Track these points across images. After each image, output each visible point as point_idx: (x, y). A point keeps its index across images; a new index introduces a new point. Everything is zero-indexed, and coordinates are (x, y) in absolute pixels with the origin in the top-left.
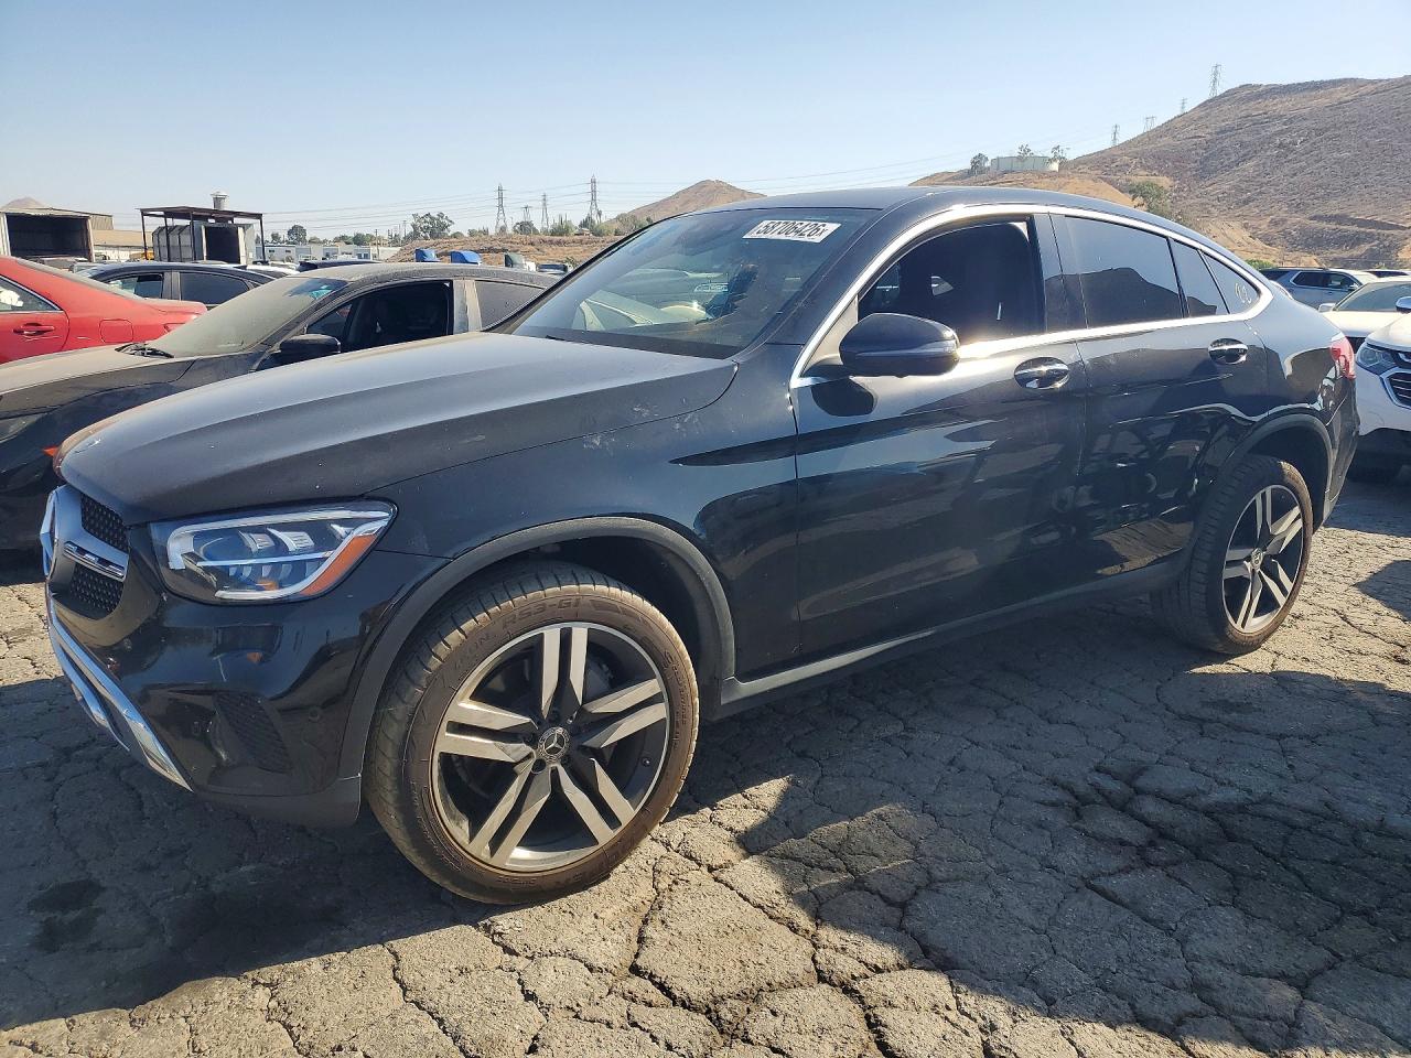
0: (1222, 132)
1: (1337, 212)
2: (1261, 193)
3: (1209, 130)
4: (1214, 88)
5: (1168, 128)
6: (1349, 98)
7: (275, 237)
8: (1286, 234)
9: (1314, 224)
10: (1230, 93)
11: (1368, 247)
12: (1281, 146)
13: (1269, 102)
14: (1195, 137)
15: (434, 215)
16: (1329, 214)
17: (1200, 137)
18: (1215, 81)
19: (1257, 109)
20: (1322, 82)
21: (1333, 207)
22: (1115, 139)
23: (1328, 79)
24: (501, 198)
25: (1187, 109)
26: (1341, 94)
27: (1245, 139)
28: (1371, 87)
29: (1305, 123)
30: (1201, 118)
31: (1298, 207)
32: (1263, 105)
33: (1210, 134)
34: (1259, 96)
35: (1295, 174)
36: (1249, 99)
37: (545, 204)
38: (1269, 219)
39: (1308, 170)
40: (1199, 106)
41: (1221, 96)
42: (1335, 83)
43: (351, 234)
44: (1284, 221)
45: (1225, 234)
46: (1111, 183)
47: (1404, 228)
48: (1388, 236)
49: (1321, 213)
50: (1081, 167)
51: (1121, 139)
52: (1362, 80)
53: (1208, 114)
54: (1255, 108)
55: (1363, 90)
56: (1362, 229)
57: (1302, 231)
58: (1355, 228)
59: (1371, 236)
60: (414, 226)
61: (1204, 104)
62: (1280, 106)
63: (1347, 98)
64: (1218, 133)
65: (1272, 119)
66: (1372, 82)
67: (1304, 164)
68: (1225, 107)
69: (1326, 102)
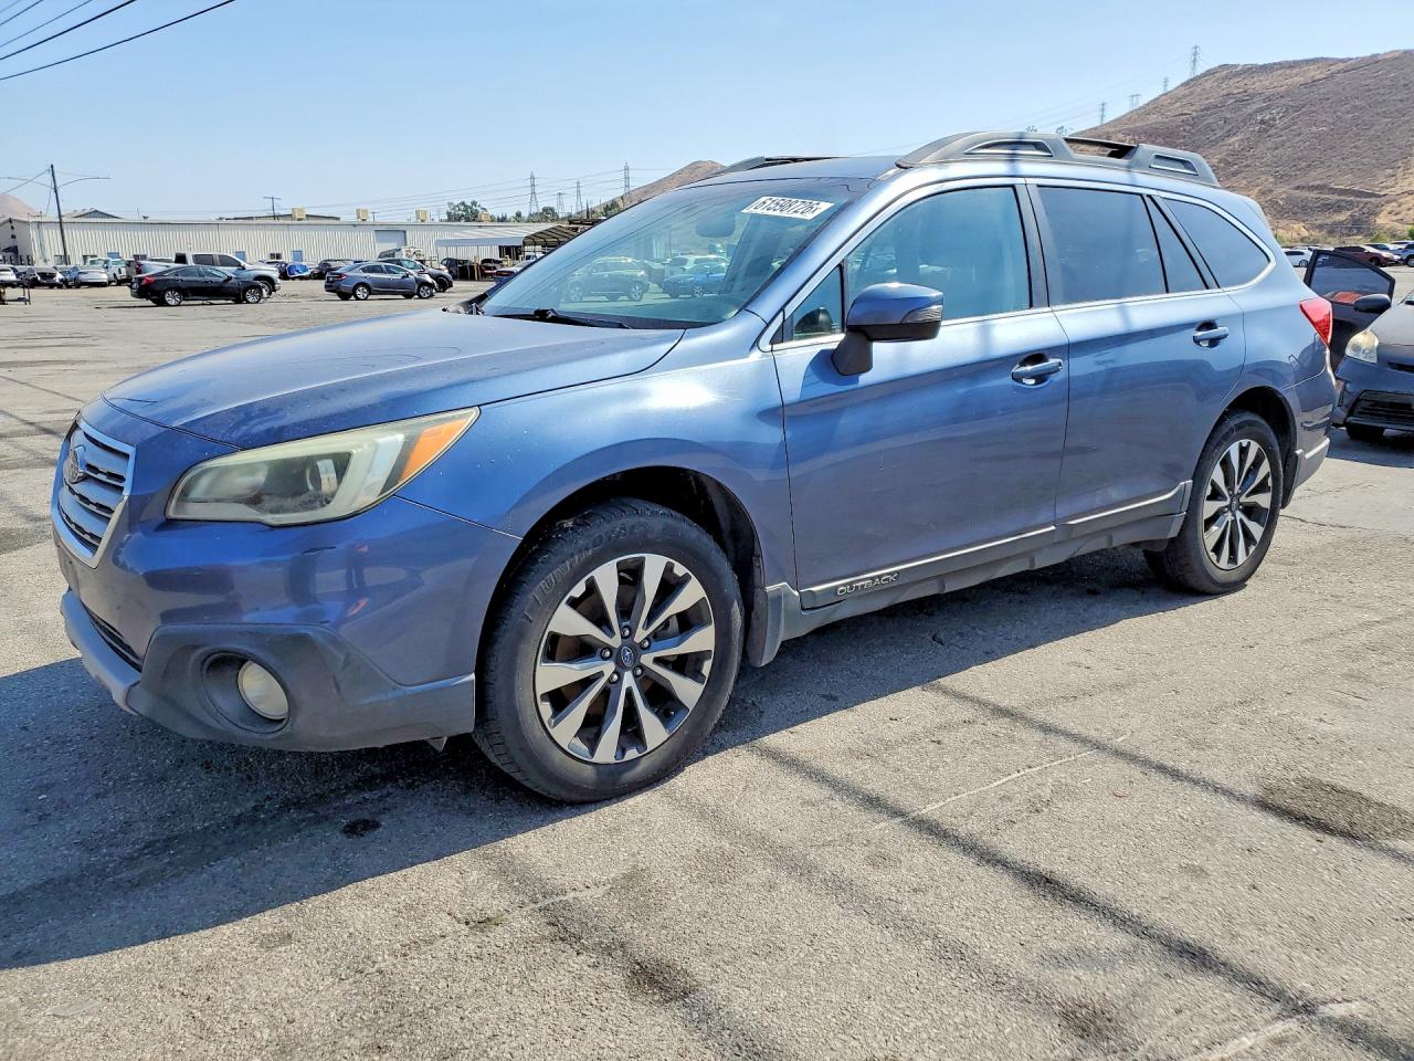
0: (1207, 109)
1: (1319, 182)
2: (1246, 166)
3: (1195, 108)
4: (1194, 68)
5: (1155, 106)
6: (1322, 76)
8: (1273, 203)
9: (1298, 193)
10: (1210, 73)
11: (1349, 213)
12: (1262, 122)
13: (1248, 81)
14: (1182, 114)
15: (468, 203)
16: (1312, 184)
17: (1186, 114)
18: (1195, 61)
19: (1237, 87)
20: (1294, 62)
21: (1315, 177)
22: (1102, 116)
23: (1302, 59)
24: (533, 185)
25: (1169, 89)
27: (1228, 116)
28: (1341, 66)
29: (1283, 101)
30: (1185, 96)
31: (1281, 179)
32: (1243, 83)
33: (1196, 111)
34: (1238, 74)
35: (1276, 148)
36: (1229, 78)
37: (579, 192)
38: (1256, 190)
39: (1288, 144)
40: (1182, 85)
41: (1204, 75)
42: (1307, 62)
44: (1271, 191)
47: (1379, 196)
48: (1367, 203)
49: (1302, 184)
51: (1109, 117)
52: (1332, 59)
53: (1192, 93)
54: (1235, 87)
55: (1334, 68)
56: (1342, 198)
57: (1289, 199)
58: (1336, 197)
59: (1351, 203)
60: (449, 214)
61: (1186, 84)
62: (1258, 84)
63: (1319, 77)
64: (1202, 110)
65: (1252, 96)
66: (1343, 61)
67: (1284, 138)
68: (1208, 85)
69: (1300, 79)
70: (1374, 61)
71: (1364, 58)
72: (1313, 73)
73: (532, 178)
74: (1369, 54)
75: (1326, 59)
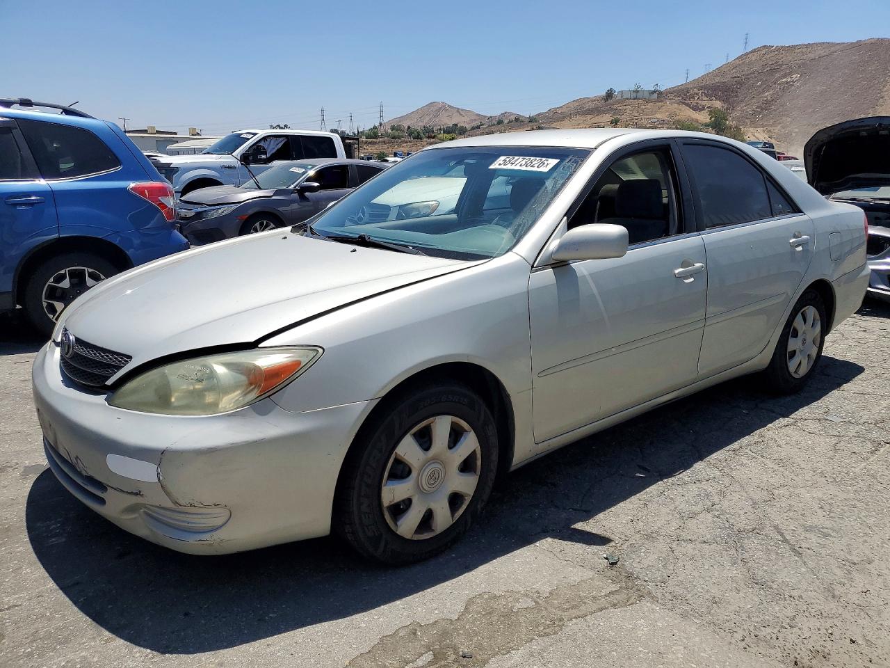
0: (752, 74)
5: (720, 71)
17: (738, 77)
18: (746, 43)
22: (687, 77)
27: (764, 79)
30: (739, 65)
33: (744, 75)
35: (794, 100)
40: (737, 58)
45: (754, 136)
46: (688, 105)
50: (669, 95)
51: (691, 79)
54: (770, 60)
71: (852, 43)
72: (820, 52)
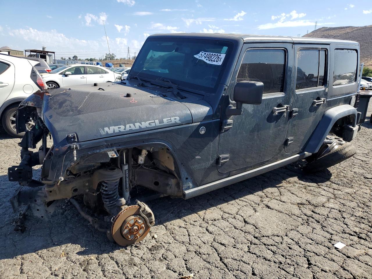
4: (315, 28)
6: (350, 31)
7: (69, 58)
10: (319, 29)
13: (330, 32)
15: (111, 54)
19: (326, 33)
20: (343, 27)
23: (345, 26)
24: (128, 50)
26: (348, 30)
28: (356, 29)
32: (328, 32)
34: (327, 30)
36: (324, 31)
41: (317, 30)
42: (347, 27)
43: (89, 58)
52: (353, 27)
53: (314, 34)
55: (354, 29)
60: (106, 57)
61: (313, 32)
62: (332, 33)
63: (349, 31)
65: (330, 36)
66: (357, 27)
68: (318, 33)
69: (344, 32)
70: (365, 28)
73: (128, 48)
74: (364, 26)
75: (352, 27)
